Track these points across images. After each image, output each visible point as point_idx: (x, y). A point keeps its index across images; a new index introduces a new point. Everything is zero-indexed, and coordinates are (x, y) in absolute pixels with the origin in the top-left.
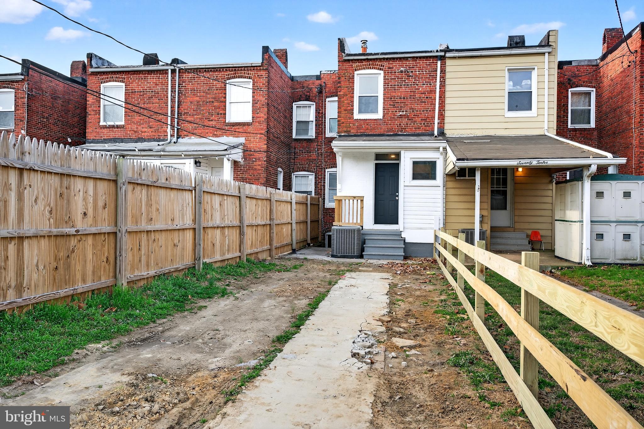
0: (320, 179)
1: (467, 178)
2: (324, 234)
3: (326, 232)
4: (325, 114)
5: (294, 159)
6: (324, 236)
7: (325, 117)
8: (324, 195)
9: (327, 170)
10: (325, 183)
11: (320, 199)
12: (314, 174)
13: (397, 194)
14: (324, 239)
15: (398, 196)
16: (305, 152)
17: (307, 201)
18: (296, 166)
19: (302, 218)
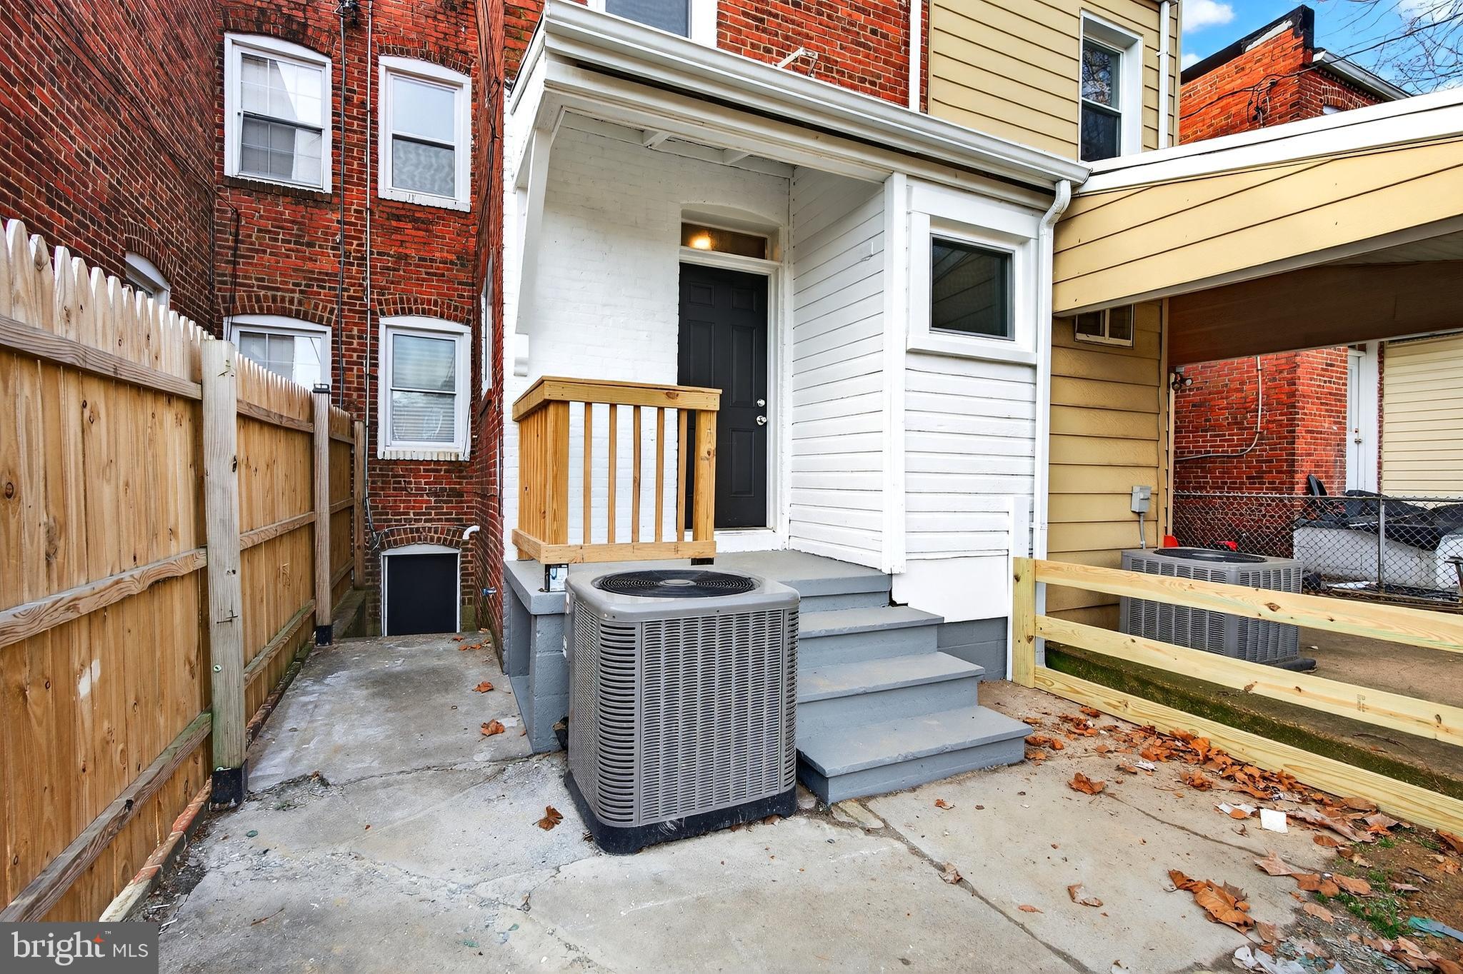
0: (354, 350)
1: (1107, 340)
2: (376, 554)
3: (382, 545)
4: (374, 111)
5: (235, 263)
6: (375, 560)
7: (375, 122)
8: (374, 409)
9: (383, 321)
10: (375, 365)
11: (358, 426)
12: (329, 330)
13: (761, 402)
14: (376, 575)
15: (763, 411)
16: (283, 241)
17: (311, 419)
18: (241, 293)
19: (286, 515)
